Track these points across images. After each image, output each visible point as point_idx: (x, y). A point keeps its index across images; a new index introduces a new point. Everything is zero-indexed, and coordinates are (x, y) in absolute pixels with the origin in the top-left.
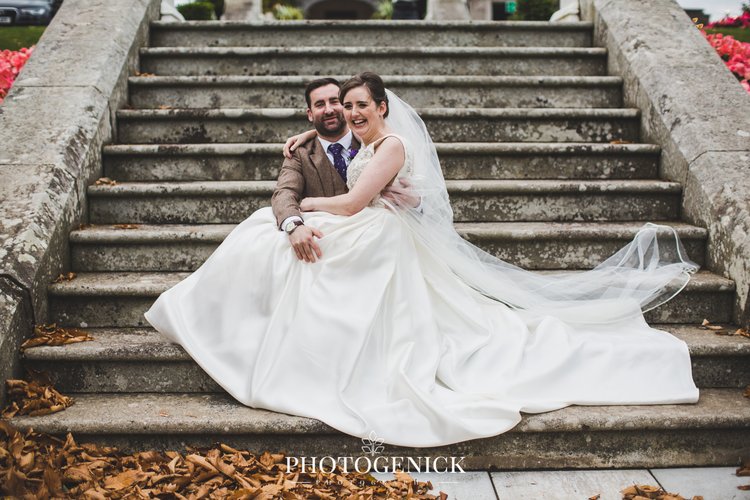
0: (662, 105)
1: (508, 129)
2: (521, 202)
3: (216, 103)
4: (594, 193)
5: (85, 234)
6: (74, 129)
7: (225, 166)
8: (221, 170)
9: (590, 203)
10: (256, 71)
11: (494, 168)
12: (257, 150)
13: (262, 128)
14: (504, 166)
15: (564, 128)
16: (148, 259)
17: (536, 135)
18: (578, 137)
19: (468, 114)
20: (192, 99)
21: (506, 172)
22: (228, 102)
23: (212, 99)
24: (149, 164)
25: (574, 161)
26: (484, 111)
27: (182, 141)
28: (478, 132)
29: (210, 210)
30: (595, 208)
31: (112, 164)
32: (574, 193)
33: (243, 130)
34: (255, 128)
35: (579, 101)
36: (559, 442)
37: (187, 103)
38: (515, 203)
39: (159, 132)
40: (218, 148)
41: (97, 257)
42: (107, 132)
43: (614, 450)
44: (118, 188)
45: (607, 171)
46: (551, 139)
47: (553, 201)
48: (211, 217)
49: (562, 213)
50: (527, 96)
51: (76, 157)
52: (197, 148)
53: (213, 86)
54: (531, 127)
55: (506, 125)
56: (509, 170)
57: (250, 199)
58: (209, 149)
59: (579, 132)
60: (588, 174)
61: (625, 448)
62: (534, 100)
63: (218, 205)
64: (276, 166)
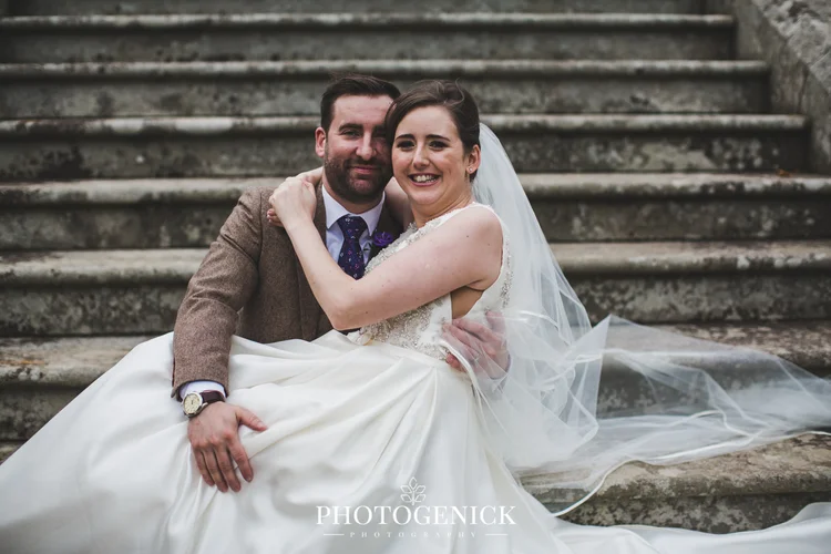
1: (592, 151)
2: (632, 289)
3: (104, 109)
7: (107, 224)
8: (101, 230)
9: (753, 288)
10: (177, 54)
11: (577, 222)
12: (162, 195)
13: (177, 153)
14: (594, 218)
15: (683, 147)
17: (638, 160)
18: (706, 163)
19: (526, 125)
20: (65, 102)
21: (597, 229)
22: (124, 106)
23: (99, 102)
25: (712, 208)
26: (552, 120)
27: (41, 175)
28: (543, 157)
29: (71, 311)
30: (762, 298)
33: (144, 155)
34: (165, 153)
35: (698, 102)
37: (57, 108)
38: (623, 292)
40: (94, 189)
45: (768, 225)
46: (661, 167)
47: (689, 287)
48: (73, 324)
49: (705, 307)
50: (617, 94)
52: (58, 190)
53: (100, 79)
54: (630, 148)
55: (587, 145)
56: (601, 225)
57: (144, 290)
58: (78, 194)
59: (709, 154)
60: (736, 230)
62: (627, 99)
63: (86, 301)
64: (198, 224)
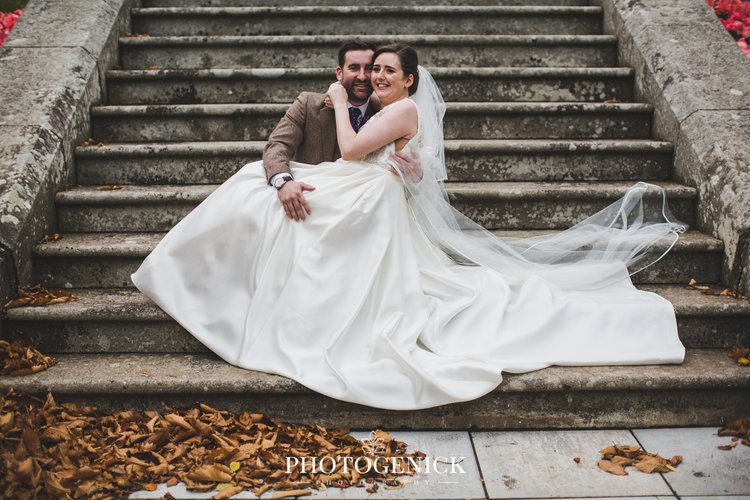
0: (655, 63)
1: (500, 88)
2: (510, 161)
3: (207, 63)
4: (584, 152)
5: (70, 195)
6: (61, 89)
7: (214, 127)
8: (211, 130)
9: (580, 162)
10: (249, 31)
11: (485, 128)
12: (246, 110)
13: (252, 89)
14: (495, 126)
15: (556, 87)
16: (134, 220)
17: (528, 94)
18: (570, 96)
19: (460, 73)
20: (183, 59)
21: (497, 131)
22: (219, 62)
23: (203, 59)
24: (137, 124)
25: (565, 120)
26: (475, 70)
27: (173, 102)
28: (470, 92)
29: (198, 171)
30: (586, 168)
31: (101, 126)
32: (564, 153)
33: (233, 90)
34: (245, 89)
35: (573, 60)
36: (540, 402)
37: (178, 63)
38: (505, 163)
39: (149, 92)
40: (206, 108)
41: (83, 218)
42: (96, 92)
43: (595, 410)
44: (103, 148)
45: (599, 131)
46: (544, 98)
47: (543, 161)
48: (198, 178)
49: (552, 172)
50: (520, 55)
51: (63, 117)
52: (186, 108)
53: (204, 46)
54: (523, 87)
55: (497, 85)
56: (500, 130)
57: (238, 159)
58: (198, 109)
59: (572, 91)
60: (580, 133)
61: (608, 408)
62: (527, 59)
63: (206, 165)
64: (266, 127)
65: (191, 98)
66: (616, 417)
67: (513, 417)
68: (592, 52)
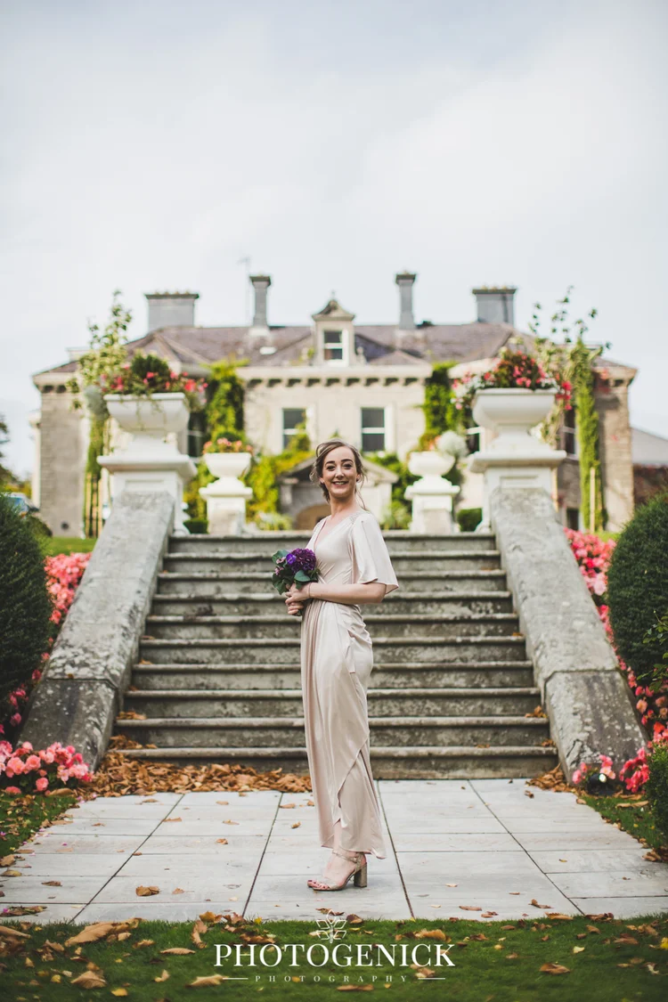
0: (520, 586)
2: (419, 650)
3: (219, 591)
4: (466, 644)
5: (143, 665)
6: (132, 604)
7: (227, 630)
9: (466, 650)
12: (248, 620)
14: (413, 630)
15: (459, 606)
16: (180, 682)
17: (440, 611)
18: (469, 612)
20: (201, 589)
21: (414, 633)
22: (227, 590)
23: (216, 588)
24: (176, 628)
25: (460, 626)
27: (197, 615)
28: (400, 609)
29: (218, 656)
30: (469, 654)
31: (152, 628)
32: (453, 644)
36: (417, 764)
38: (416, 650)
39: (181, 609)
40: (223, 619)
41: (148, 681)
42: (148, 607)
43: (447, 769)
44: (158, 642)
45: (483, 633)
49: (447, 657)
50: (438, 585)
51: (134, 620)
52: (208, 619)
53: (217, 580)
54: (436, 606)
55: (419, 604)
58: (215, 619)
59: (470, 608)
60: (468, 633)
61: (454, 768)
62: (442, 588)
63: (223, 652)
64: (261, 631)
65: (209, 613)
66: (460, 773)
67: (401, 773)
68: (488, 582)
